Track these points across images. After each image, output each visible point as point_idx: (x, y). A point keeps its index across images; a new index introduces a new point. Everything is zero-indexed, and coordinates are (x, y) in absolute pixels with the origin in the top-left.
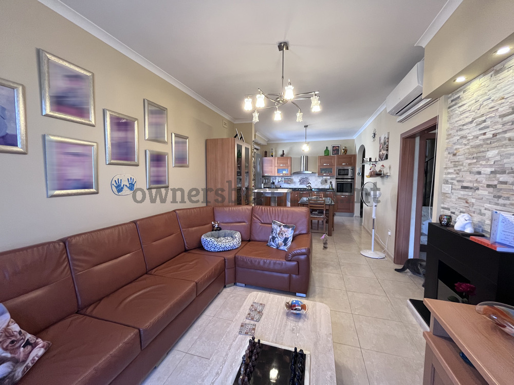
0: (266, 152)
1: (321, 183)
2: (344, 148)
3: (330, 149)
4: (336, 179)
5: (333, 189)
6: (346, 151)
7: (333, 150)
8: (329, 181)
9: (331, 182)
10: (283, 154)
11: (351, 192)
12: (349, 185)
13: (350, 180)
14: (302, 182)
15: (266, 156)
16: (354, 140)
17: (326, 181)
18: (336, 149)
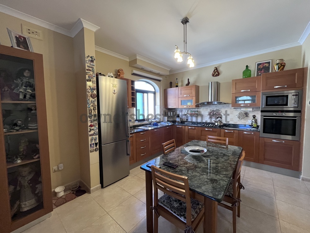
0: (171, 83)
1: (239, 117)
2: (278, 61)
3: (253, 68)
4: (262, 111)
5: (258, 127)
6: (282, 65)
7: (259, 70)
8: (251, 115)
9: (254, 117)
10: (189, 83)
11: (294, 134)
12: (291, 123)
13: (291, 114)
14: (211, 115)
15: (171, 87)
16: (300, 47)
17: (246, 114)
18: (263, 68)
